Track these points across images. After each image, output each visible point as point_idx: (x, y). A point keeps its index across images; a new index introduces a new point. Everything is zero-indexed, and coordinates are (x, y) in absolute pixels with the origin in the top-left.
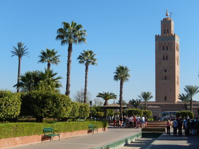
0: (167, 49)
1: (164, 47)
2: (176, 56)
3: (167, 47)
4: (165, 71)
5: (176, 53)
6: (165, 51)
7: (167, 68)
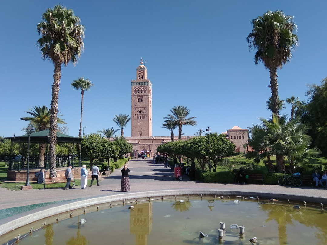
0: (142, 93)
1: (139, 90)
2: (149, 99)
3: (142, 91)
4: (140, 112)
5: (149, 97)
6: (140, 94)
7: (141, 109)
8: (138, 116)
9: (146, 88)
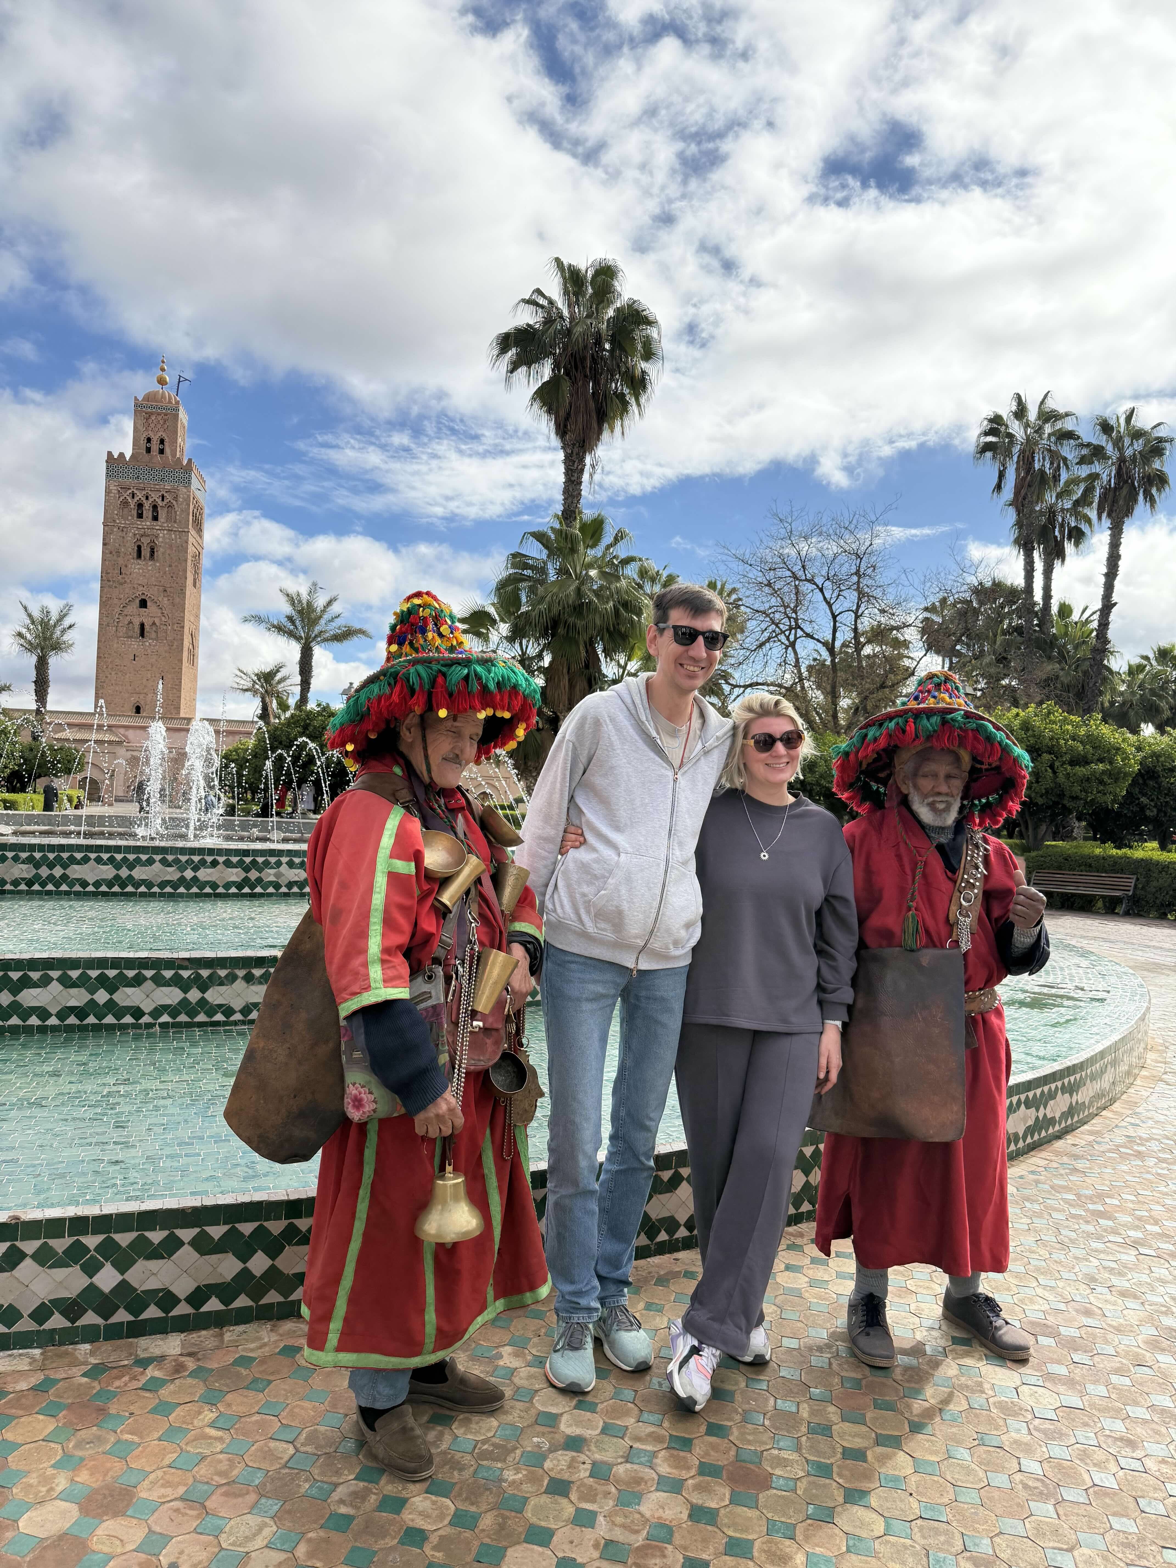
3: (155, 507)
4: (143, 604)
6: (148, 522)
7: (151, 593)
8: (130, 622)
9: (176, 498)
